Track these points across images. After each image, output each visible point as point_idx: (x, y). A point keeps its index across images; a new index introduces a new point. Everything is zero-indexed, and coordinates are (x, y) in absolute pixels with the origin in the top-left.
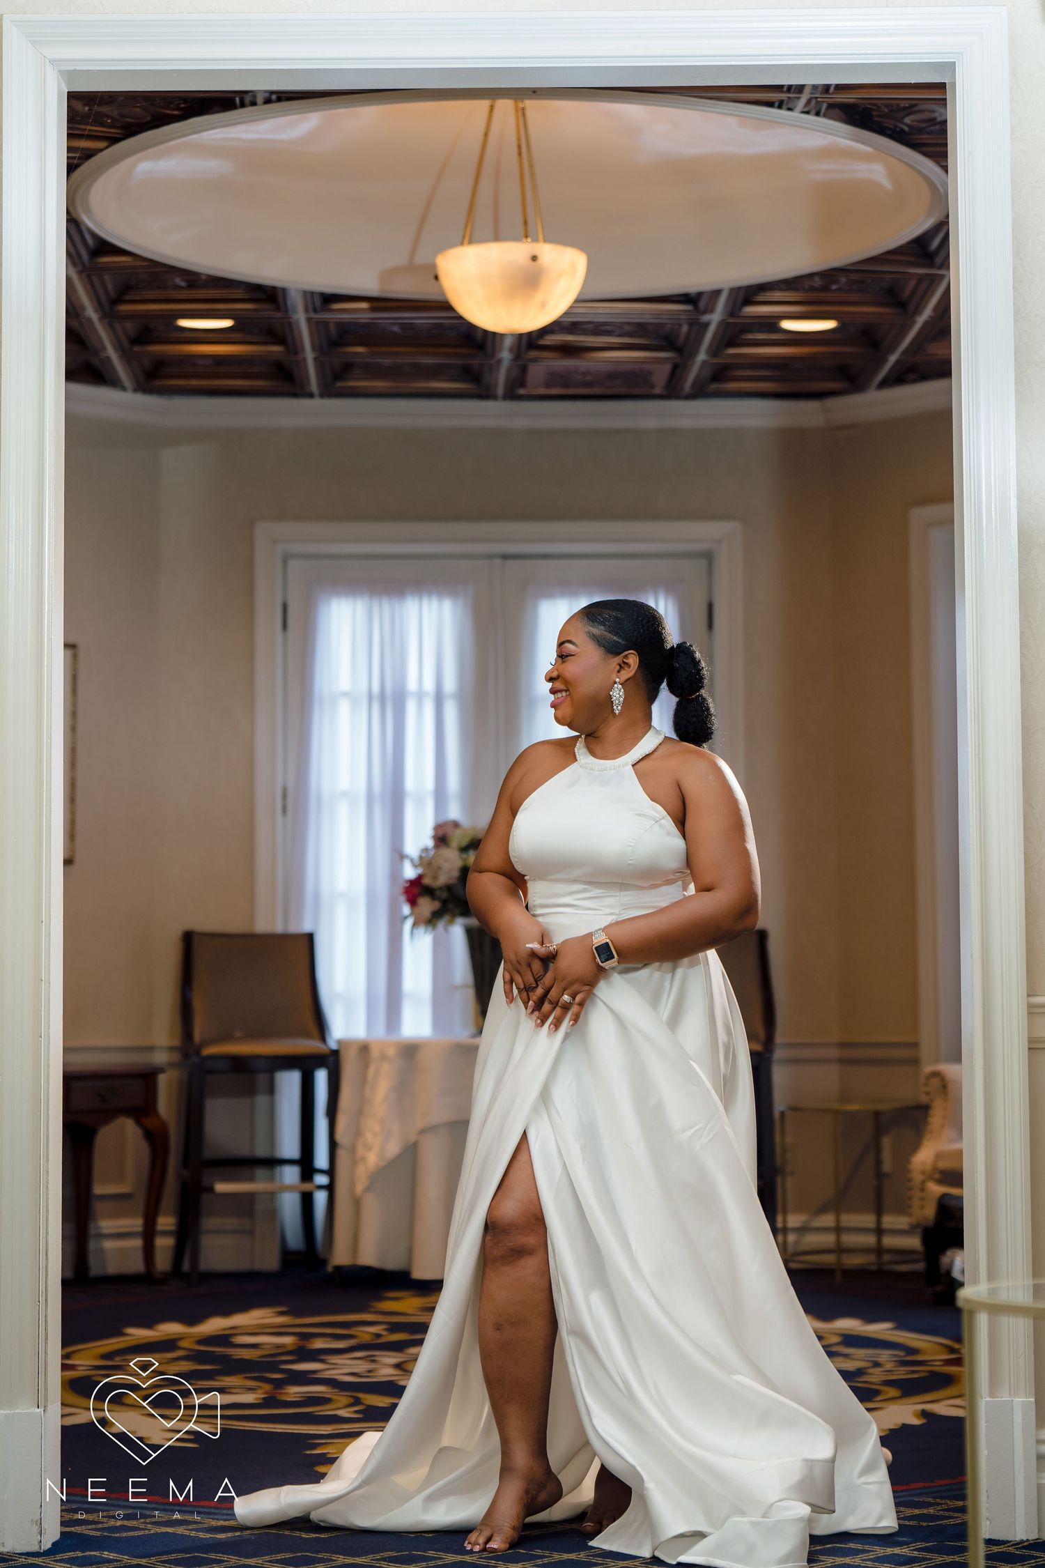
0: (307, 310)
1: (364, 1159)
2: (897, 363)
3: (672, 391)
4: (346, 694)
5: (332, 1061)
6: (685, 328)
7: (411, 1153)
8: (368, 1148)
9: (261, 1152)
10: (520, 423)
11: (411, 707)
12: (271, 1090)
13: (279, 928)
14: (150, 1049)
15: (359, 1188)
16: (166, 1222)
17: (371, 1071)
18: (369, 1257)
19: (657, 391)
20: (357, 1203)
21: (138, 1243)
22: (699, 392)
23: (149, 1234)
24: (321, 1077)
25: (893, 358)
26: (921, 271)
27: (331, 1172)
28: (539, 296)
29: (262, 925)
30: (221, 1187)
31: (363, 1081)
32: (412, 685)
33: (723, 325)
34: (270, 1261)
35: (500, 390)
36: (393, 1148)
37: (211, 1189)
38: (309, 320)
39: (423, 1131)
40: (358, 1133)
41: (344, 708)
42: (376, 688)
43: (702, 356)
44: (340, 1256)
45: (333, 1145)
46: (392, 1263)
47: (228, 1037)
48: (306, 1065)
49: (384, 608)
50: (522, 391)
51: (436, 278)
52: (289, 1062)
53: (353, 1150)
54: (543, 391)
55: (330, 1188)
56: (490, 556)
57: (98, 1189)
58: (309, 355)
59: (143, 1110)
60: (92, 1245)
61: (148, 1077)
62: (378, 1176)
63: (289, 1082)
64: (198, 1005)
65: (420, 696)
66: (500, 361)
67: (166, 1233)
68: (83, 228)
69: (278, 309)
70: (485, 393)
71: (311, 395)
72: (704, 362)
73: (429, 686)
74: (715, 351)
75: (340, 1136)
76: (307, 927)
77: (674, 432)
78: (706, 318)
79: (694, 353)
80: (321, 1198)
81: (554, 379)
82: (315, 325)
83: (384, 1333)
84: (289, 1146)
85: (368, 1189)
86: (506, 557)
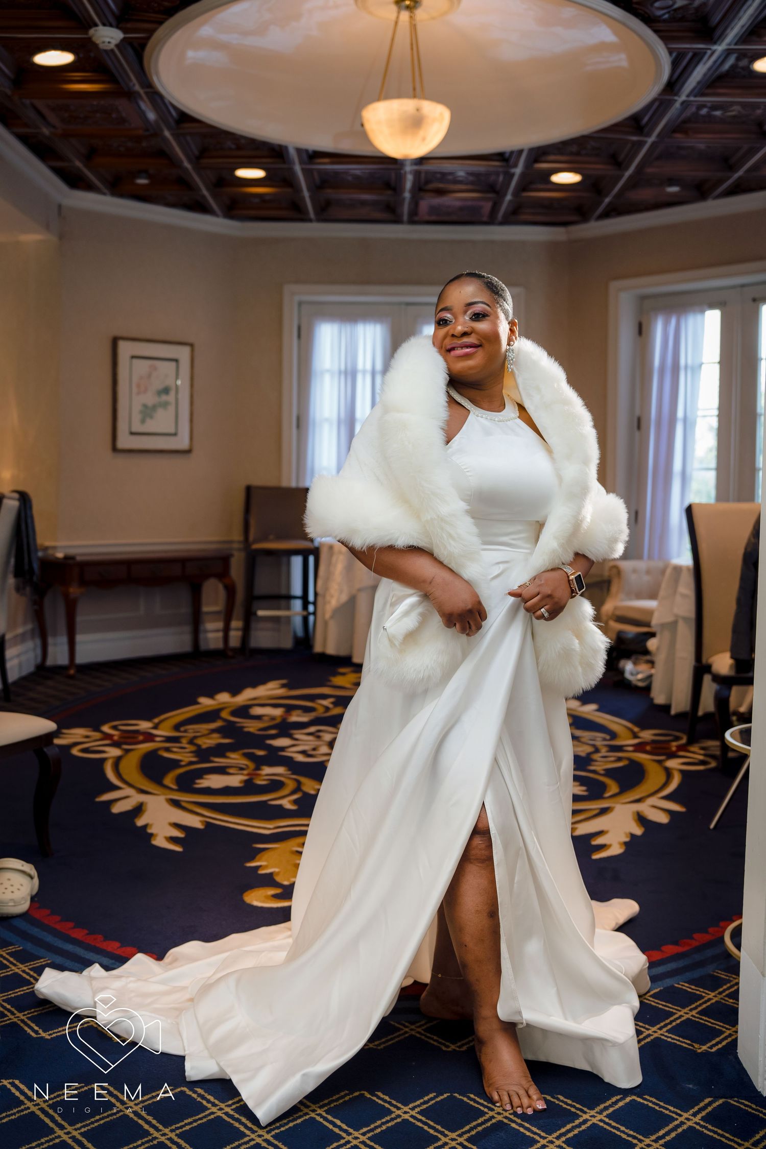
0: (301, 163)
1: (329, 602)
2: (610, 203)
3: (491, 220)
4: (328, 371)
5: (316, 552)
6: (501, 178)
7: (351, 603)
8: (332, 596)
9: (283, 592)
10: (415, 236)
11: (359, 378)
12: (289, 564)
13: (293, 484)
14: (231, 542)
15: (328, 616)
16: (236, 624)
17: (334, 559)
18: (331, 650)
19: (485, 219)
20: (326, 624)
21: (220, 634)
22: (506, 222)
23: (226, 630)
24: (311, 559)
25: (607, 200)
26: (635, 138)
27: (315, 603)
28: (422, 133)
29: (284, 484)
30: (261, 613)
31: (329, 564)
32: (360, 366)
33: (523, 175)
34: (288, 644)
35: (405, 218)
36: (344, 598)
37: (255, 614)
38: (303, 169)
39: (359, 590)
40: (326, 589)
41: (327, 378)
42: (343, 368)
43: (509, 197)
44: (318, 648)
45: (316, 594)
46: (343, 653)
47: (265, 538)
48: (305, 553)
49: (347, 328)
50: (416, 218)
51: (362, 125)
52: (296, 552)
53: (324, 596)
54: (427, 218)
55: (314, 613)
56: (400, 304)
57: (205, 609)
58: (306, 194)
59: (223, 574)
60: (202, 636)
61: (224, 560)
62: (337, 611)
63: (297, 562)
64: (252, 522)
65: (364, 372)
66: (404, 199)
67: (237, 629)
68: (166, 101)
69: (284, 162)
70: (397, 221)
71: (310, 220)
72: (510, 201)
73: (369, 367)
74: (516, 194)
75: (319, 590)
76: (307, 484)
77: (492, 242)
78: (513, 170)
79: (505, 195)
80: (311, 618)
81: (433, 209)
82: (307, 173)
83: (331, 706)
84: (297, 590)
85: (332, 617)
86: (408, 304)
